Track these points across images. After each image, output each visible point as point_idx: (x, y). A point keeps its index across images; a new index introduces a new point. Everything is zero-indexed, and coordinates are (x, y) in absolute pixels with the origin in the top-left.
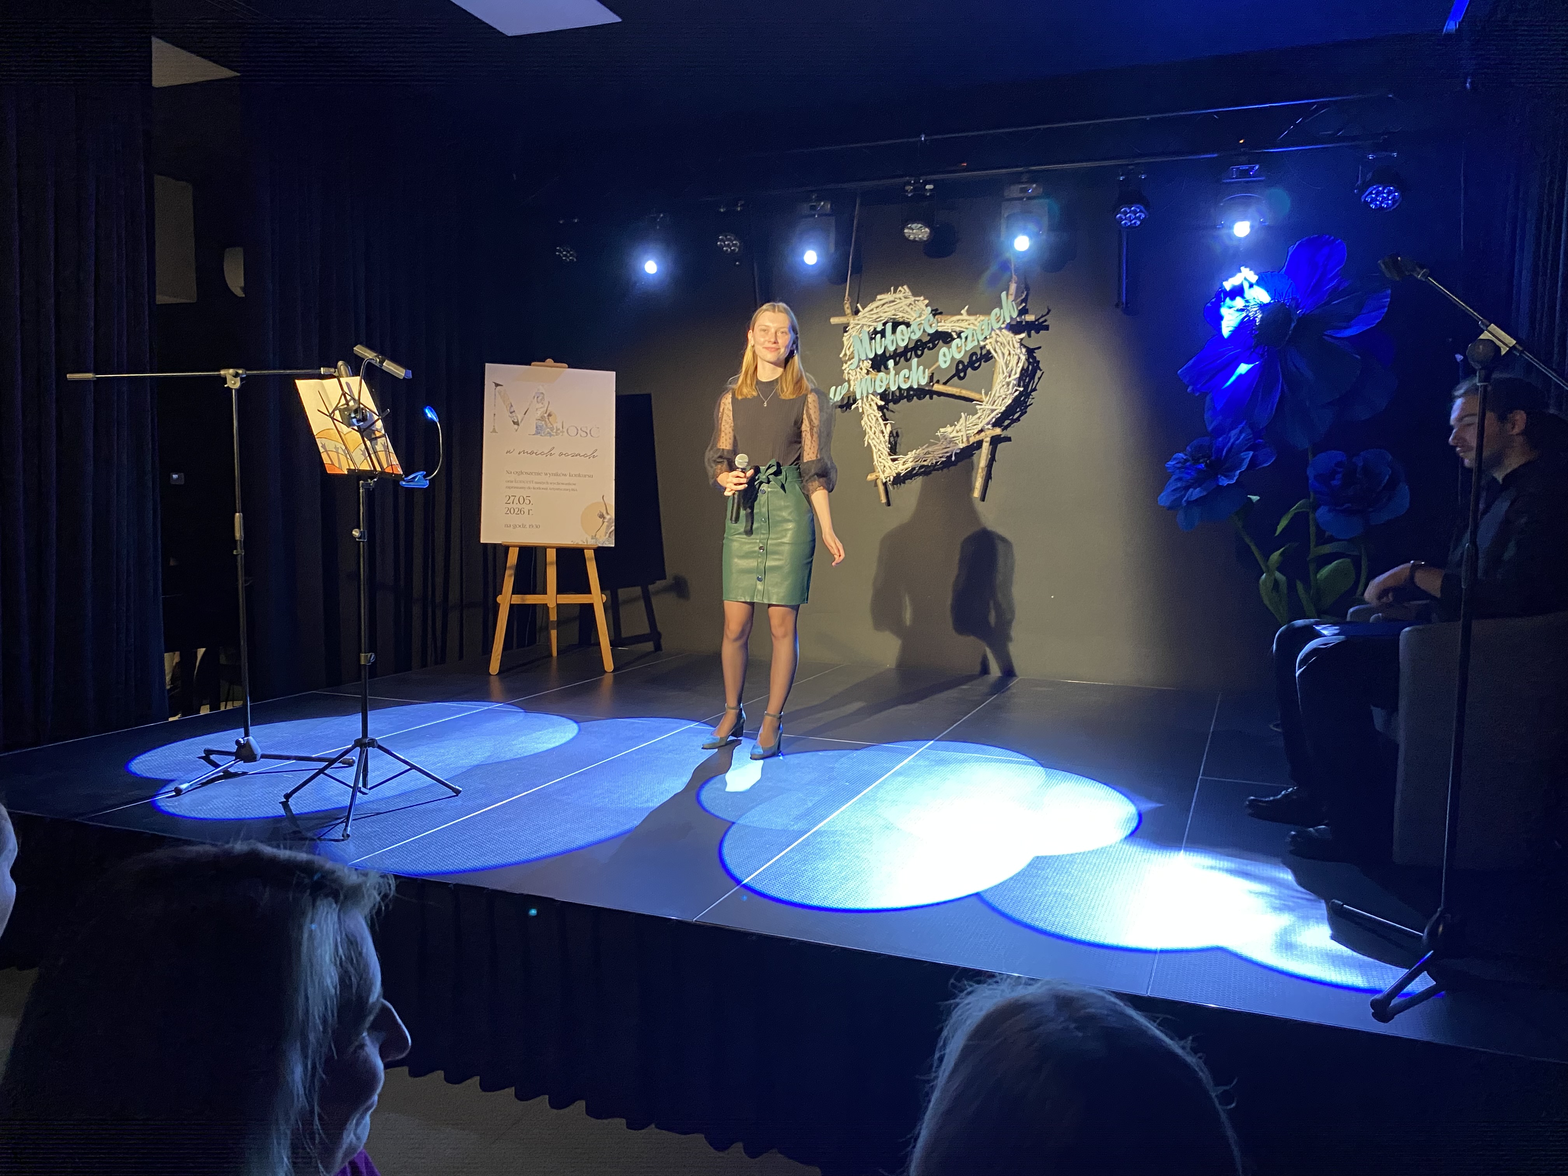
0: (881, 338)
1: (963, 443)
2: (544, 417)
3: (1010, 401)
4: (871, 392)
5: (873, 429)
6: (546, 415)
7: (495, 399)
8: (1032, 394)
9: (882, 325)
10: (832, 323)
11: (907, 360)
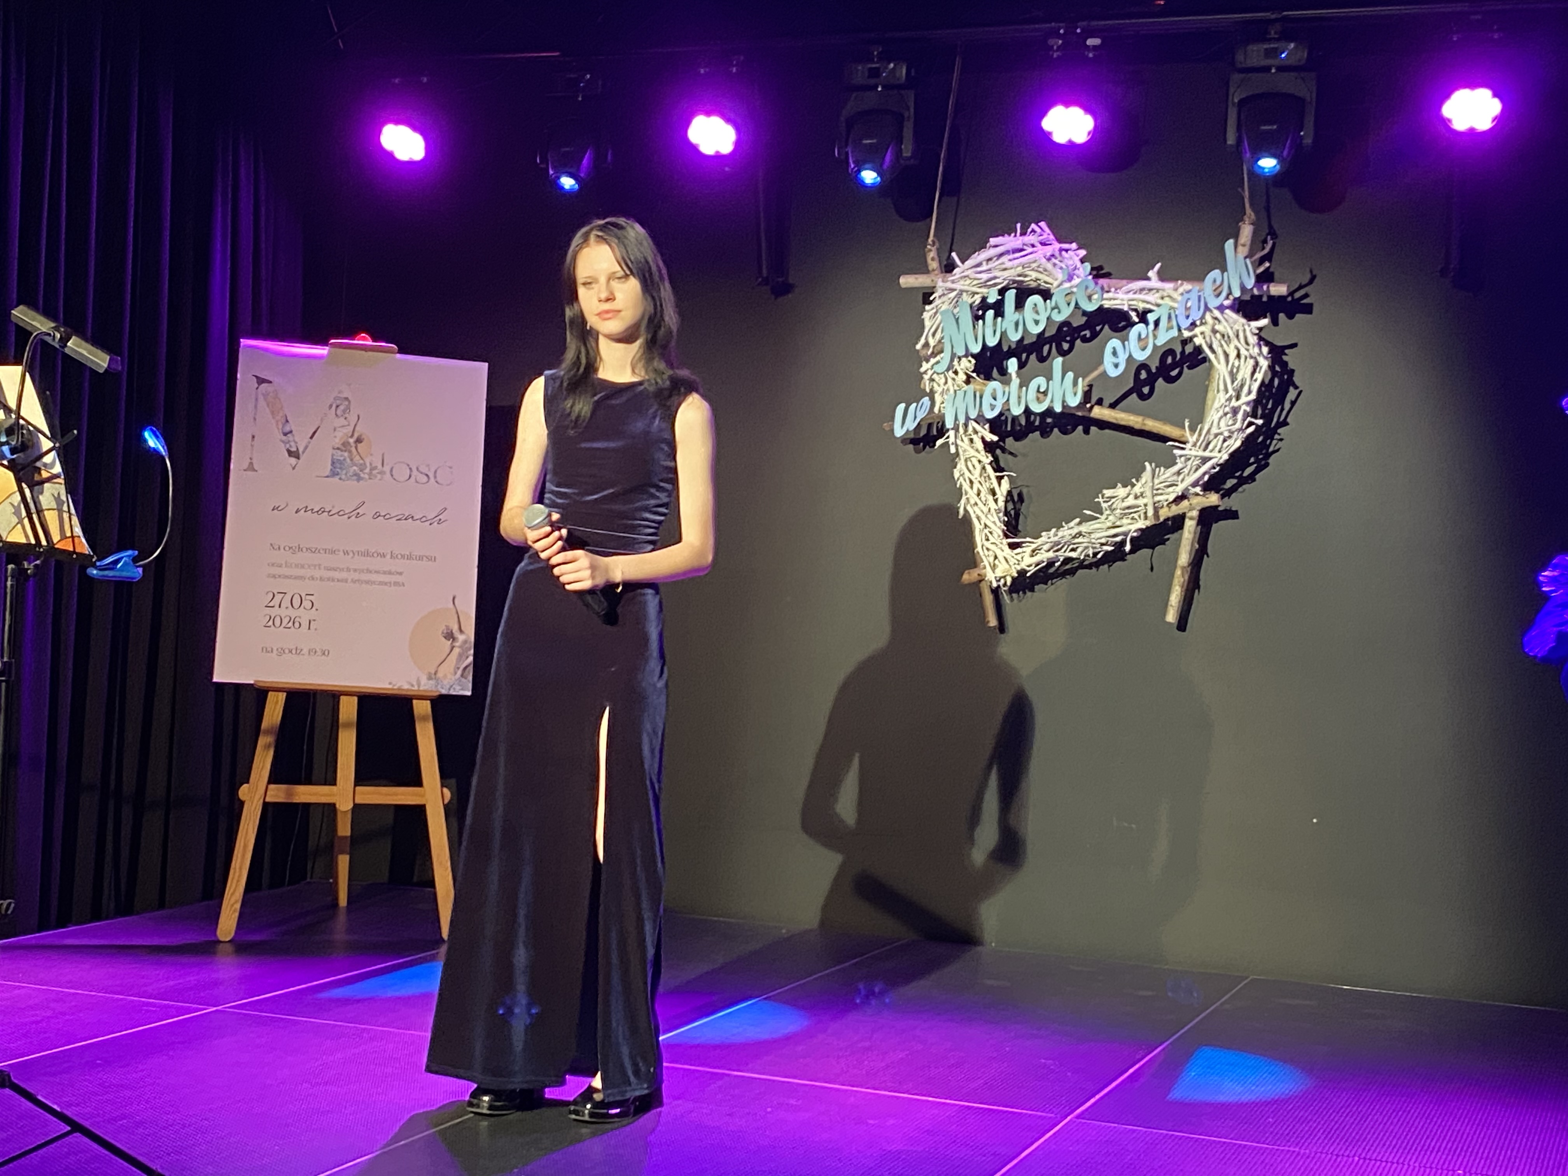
0: (996, 316)
1: (1146, 518)
2: (349, 443)
3: (1238, 444)
4: (973, 414)
5: (976, 485)
6: (352, 441)
7: (256, 407)
8: (1279, 431)
9: (996, 293)
10: (903, 286)
11: (1042, 359)
